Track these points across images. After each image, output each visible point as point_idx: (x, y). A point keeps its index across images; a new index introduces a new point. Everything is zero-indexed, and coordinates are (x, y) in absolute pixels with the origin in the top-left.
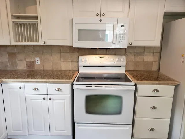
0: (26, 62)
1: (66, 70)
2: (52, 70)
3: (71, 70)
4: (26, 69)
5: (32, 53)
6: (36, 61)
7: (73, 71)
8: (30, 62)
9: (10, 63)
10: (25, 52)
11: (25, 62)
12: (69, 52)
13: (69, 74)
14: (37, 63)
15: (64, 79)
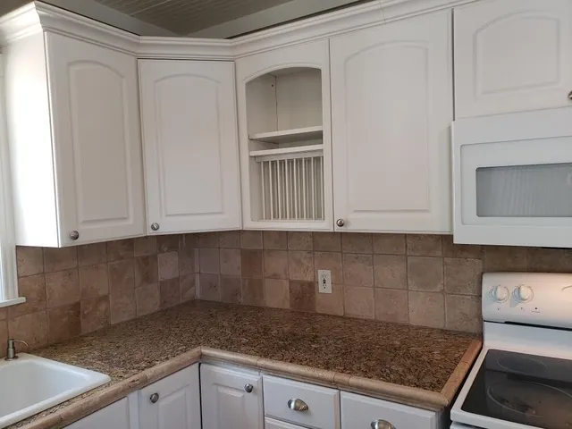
0: (291, 282)
1: (425, 328)
2: (372, 321)
3: (447, 327)
4: (287, 306)
5: (310, 252)
6: (321, 282)
7: (457, 334)
8: (302, 283)
9: (247, 284)
10: (287, 250)
11: (286, 284)
12: (439, 253)
13: (437, 355)
14: (321, 290)
15: (409, 383)
